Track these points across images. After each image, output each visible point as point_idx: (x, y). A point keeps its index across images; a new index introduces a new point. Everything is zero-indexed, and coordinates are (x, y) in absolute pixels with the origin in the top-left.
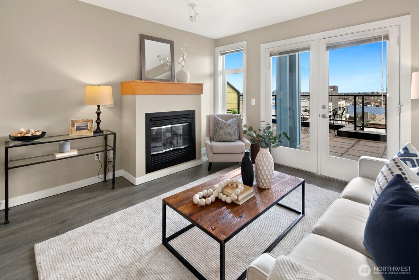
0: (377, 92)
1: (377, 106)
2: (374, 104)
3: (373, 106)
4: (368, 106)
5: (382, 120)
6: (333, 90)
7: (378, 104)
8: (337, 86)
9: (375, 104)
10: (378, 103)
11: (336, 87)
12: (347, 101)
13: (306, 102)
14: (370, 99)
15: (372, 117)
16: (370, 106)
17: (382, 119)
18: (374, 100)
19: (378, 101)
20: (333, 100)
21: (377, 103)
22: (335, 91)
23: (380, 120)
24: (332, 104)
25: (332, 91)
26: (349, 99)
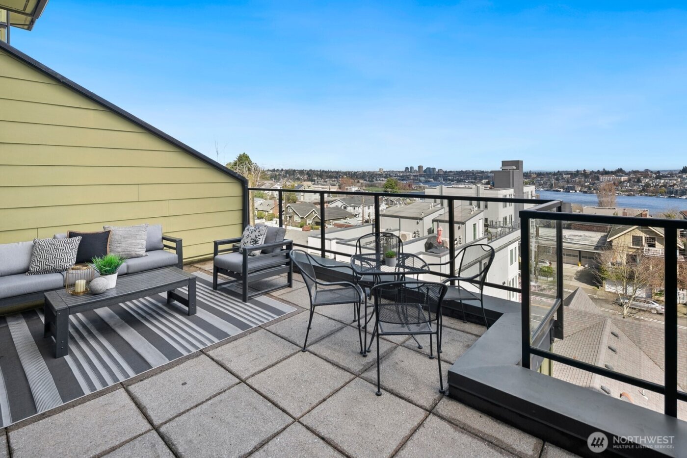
0: (584, 171)
1: (585, 192)
2: (579, 189)
3: (577, 191)
4: (571, 191)
6: (514, 167)
7: (586, 190)
8: (522, 162)
9: (581, 189)
10: (586, 187)
11: (520, 163)
12: (540, 185)
13: (471, 188)
14: (574, 181)
15: (578, 211)
16: (574, 191)
18: (580, 182)
19: (586, 184)
20: (515, 186)
21: (584, 188)
22: (519, 169)
24: (515, 192)
25: (513, 169)
26: (542, 182)
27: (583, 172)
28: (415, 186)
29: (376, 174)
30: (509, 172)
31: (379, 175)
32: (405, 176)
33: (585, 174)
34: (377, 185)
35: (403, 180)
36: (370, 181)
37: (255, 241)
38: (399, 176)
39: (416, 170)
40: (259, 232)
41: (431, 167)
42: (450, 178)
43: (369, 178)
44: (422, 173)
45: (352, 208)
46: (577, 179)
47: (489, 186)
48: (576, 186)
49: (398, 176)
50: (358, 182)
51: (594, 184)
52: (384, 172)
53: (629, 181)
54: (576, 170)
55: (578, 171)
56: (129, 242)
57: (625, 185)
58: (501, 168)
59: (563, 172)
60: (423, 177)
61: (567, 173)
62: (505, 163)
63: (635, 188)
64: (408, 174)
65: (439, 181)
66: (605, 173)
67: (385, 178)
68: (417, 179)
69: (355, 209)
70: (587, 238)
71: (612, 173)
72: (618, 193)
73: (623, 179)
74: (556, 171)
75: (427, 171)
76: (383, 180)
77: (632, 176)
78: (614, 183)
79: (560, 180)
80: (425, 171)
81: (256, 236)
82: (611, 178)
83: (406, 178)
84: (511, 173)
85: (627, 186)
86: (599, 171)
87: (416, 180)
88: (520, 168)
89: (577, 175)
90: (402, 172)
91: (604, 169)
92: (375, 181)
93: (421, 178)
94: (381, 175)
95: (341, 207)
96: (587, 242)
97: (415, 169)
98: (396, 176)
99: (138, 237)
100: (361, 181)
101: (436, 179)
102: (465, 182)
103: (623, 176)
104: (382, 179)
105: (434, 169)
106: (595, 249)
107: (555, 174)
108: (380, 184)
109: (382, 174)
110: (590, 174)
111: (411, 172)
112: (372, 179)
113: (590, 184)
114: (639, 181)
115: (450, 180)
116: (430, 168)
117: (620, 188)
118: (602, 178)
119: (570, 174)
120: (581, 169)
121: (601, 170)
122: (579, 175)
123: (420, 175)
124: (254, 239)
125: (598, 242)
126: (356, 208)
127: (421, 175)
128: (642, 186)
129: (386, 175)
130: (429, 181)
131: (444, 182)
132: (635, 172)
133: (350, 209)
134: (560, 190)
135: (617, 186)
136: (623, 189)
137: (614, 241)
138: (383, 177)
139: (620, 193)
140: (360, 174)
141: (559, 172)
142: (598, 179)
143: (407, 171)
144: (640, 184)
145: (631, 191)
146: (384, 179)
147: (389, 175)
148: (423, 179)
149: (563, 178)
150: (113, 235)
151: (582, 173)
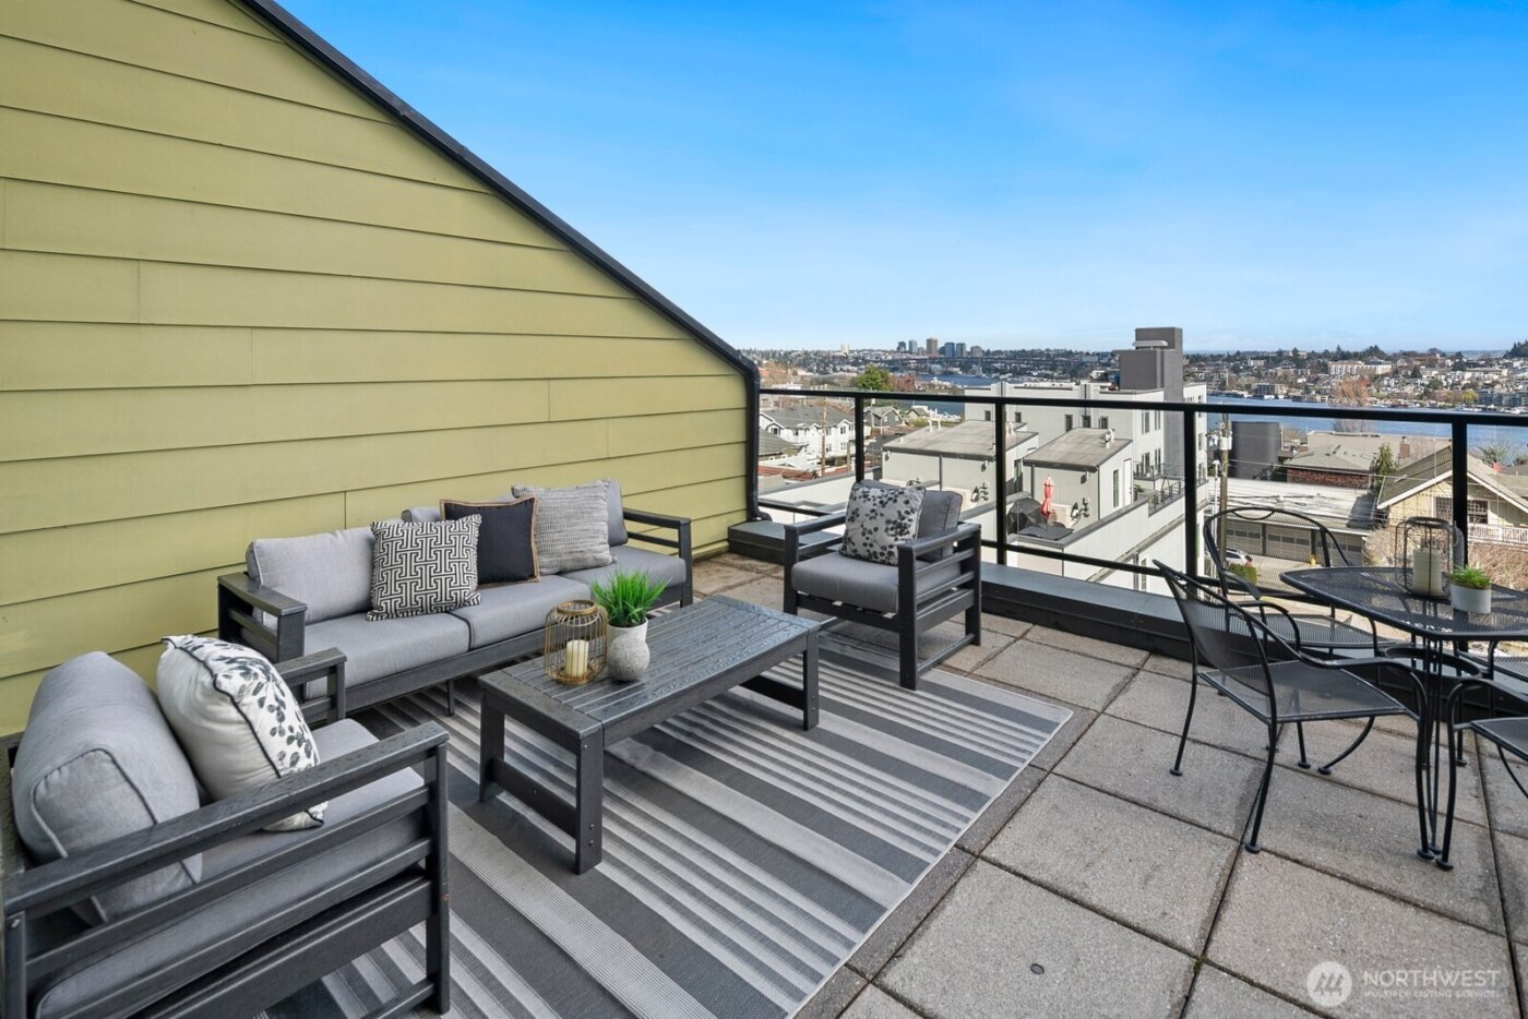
0: (1295, 351)
1: (1296, 399)
2: (1285, 392)
3: (1281, 397)
4: (1266, 397)
5: (1334, 453)
6: (1165, 343)
7: (1298, 393)
8: (1181, 331)
9: (1288, 392)
10: (1298, 387)
11: (1176, 334)
14: (1272, 374)
16: (1273, 397)
17: (1333, 450)
18: (1286, 377)
19: (1300, 381)
20: (1166, 384)
21: (1293, 389)
22: (1174, 347)
23: (1328, 455)
25: (1163, 347)
27: (1291, 354)
28: (921, 383)
29: (834, 357)
30: (1155, 352)
31: (841, 357)
32: (897, 360)
33: (1296, 360)
34: (836, 381)
35: (893, 370)
36: (821, 373)
37: (900, 526)
38: (886, 362)
39: (921, 348)
40: (907, 502)
41: (956, 342)
42: (998, 365)
43: (818, 365)
44: (935, 354)
45: (791, 432)
46: (1280, 371)
47: (1109, 384)
48: (1277, 386)
49: (881, 361)
50: (795, 374)
51: (1316, 380)
52: (852, 352)
53: (1395, 373)
54: (1276, 350)
55: (1280, 353)
56: (578, 528)
57: (1386, 382)
58: (1133, 344)
59: (1248, 353)
60: (938, 363)
61: (1257, 356)
62: (1141, 334)
63: (1409, 389)
64: (904, 356)
65: (974, 372)
66: (1343, 356)
67: (853, 364)
68: (926, 367)
69: (797, 434)
70: (1326, 501)
71: (1356, 356)
72: (1371, 402)
73: (1382, 369)
74: (1233, 353)
75: (947, 349)
76: (848, 371)
77: (1400, 363)
78: (1362, 378)
79: (1241, 371)
80: (942, 351)
81: (899, 513)
82: (1356, 367)
83: (900, 366)
84: (1159, 356)
85: (1389, 386)
86: (1327, 351)
87: (922, 370)
88: (1176, 344)
89: (1280, 361)
90: (891, 352)
91: (1339, 348)
92: (831, 371)
93: (933, 366)
94: (844, 359)
95: (767, 429)
96: (1327, 509)
97: (919, 346)
98: (877, 362)
99: (595, 515)
100: (801, 372)
101: (965, 367)
102: (1030, 375)
103: (1380, 363)
104: (845, 367)
105: (962, 346)
106: (1349, 526)
107: (1229, 358)
108: (841, 378)
109: (847, 358)
110: (1308, 359)
111: (910, 352)
112: (825, 368)
113: (1308, 381)
114: (1416, 374)
115: (996, 370)
116: (953, 344)
117: (1375, 391)
118: (1334, 367)
119: (1262, 358)
120: (1288, 347)
121: (1333, 349)
122: (1284, 362)
123: (930, 358)
124: (895, 522)
125: (1353, 510)
126: (800, 432)
127: (933, 361)
128: (1423, 385)
129: (857, 358)
130: (951, 373)
131: (984, 375)
132: (1407, 355)
133: (786, 435)
134: (1241, 393)
135: (1369, 386)
136: (1381, 393)
137: (1392, 509)
138: (848, 363)
139: (1376, 402)
140: (799, 355)
141: (1238, 353)
142: (1326, 369)
143: (903, 350)
144: (1419, 381)
145: (1399, 395)
146: (850, 368)
147: (863, 359)
148: (937, 367)
149: (1248, 368)
150: (541, 510)
151: (1289, 358)
